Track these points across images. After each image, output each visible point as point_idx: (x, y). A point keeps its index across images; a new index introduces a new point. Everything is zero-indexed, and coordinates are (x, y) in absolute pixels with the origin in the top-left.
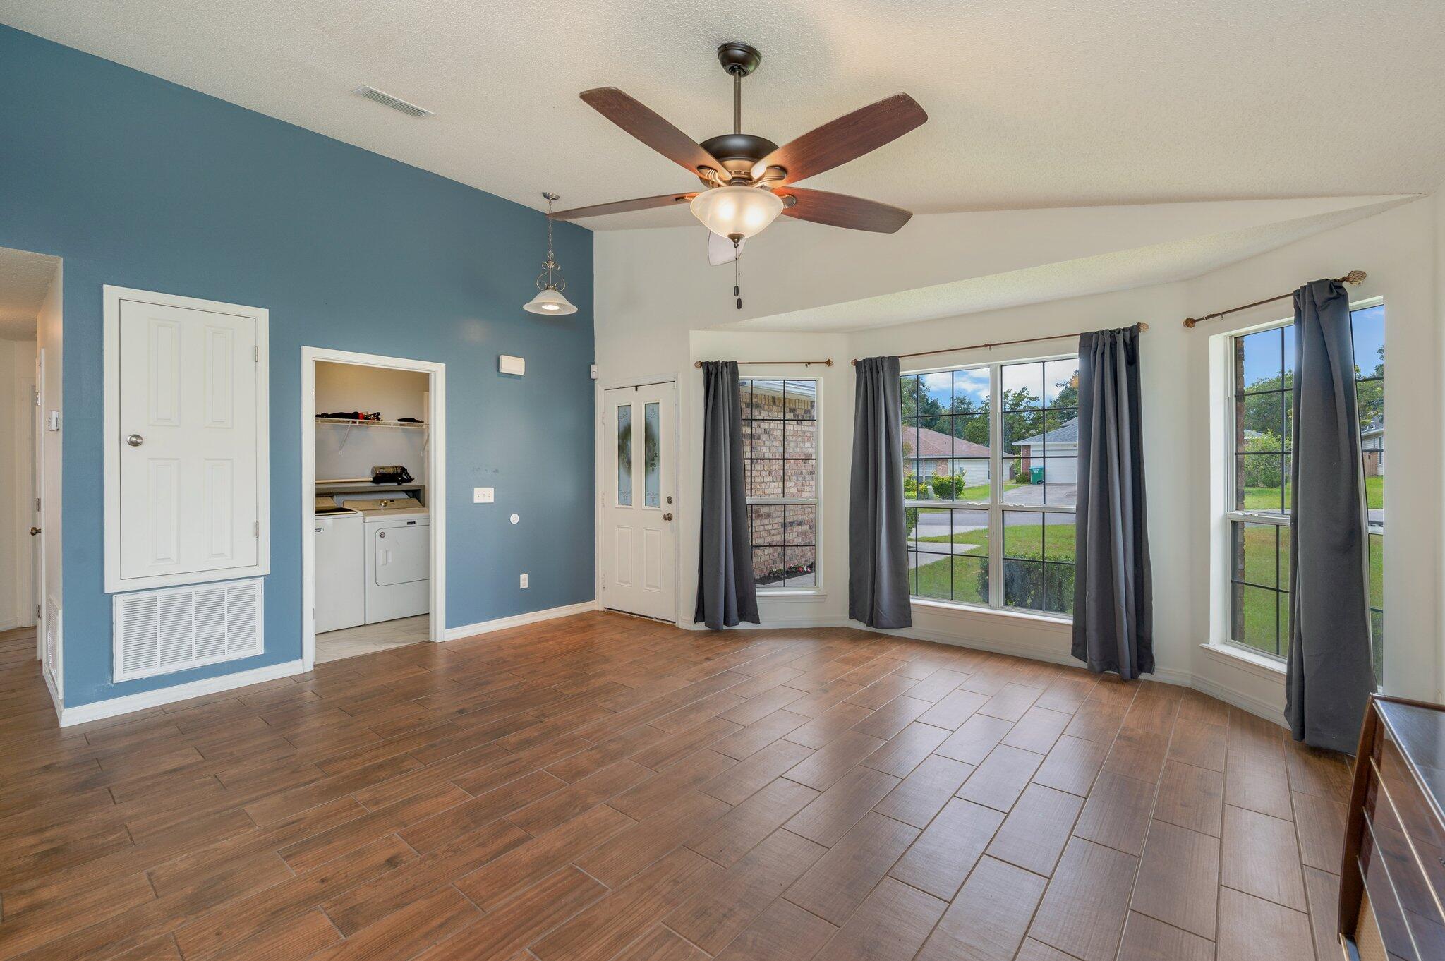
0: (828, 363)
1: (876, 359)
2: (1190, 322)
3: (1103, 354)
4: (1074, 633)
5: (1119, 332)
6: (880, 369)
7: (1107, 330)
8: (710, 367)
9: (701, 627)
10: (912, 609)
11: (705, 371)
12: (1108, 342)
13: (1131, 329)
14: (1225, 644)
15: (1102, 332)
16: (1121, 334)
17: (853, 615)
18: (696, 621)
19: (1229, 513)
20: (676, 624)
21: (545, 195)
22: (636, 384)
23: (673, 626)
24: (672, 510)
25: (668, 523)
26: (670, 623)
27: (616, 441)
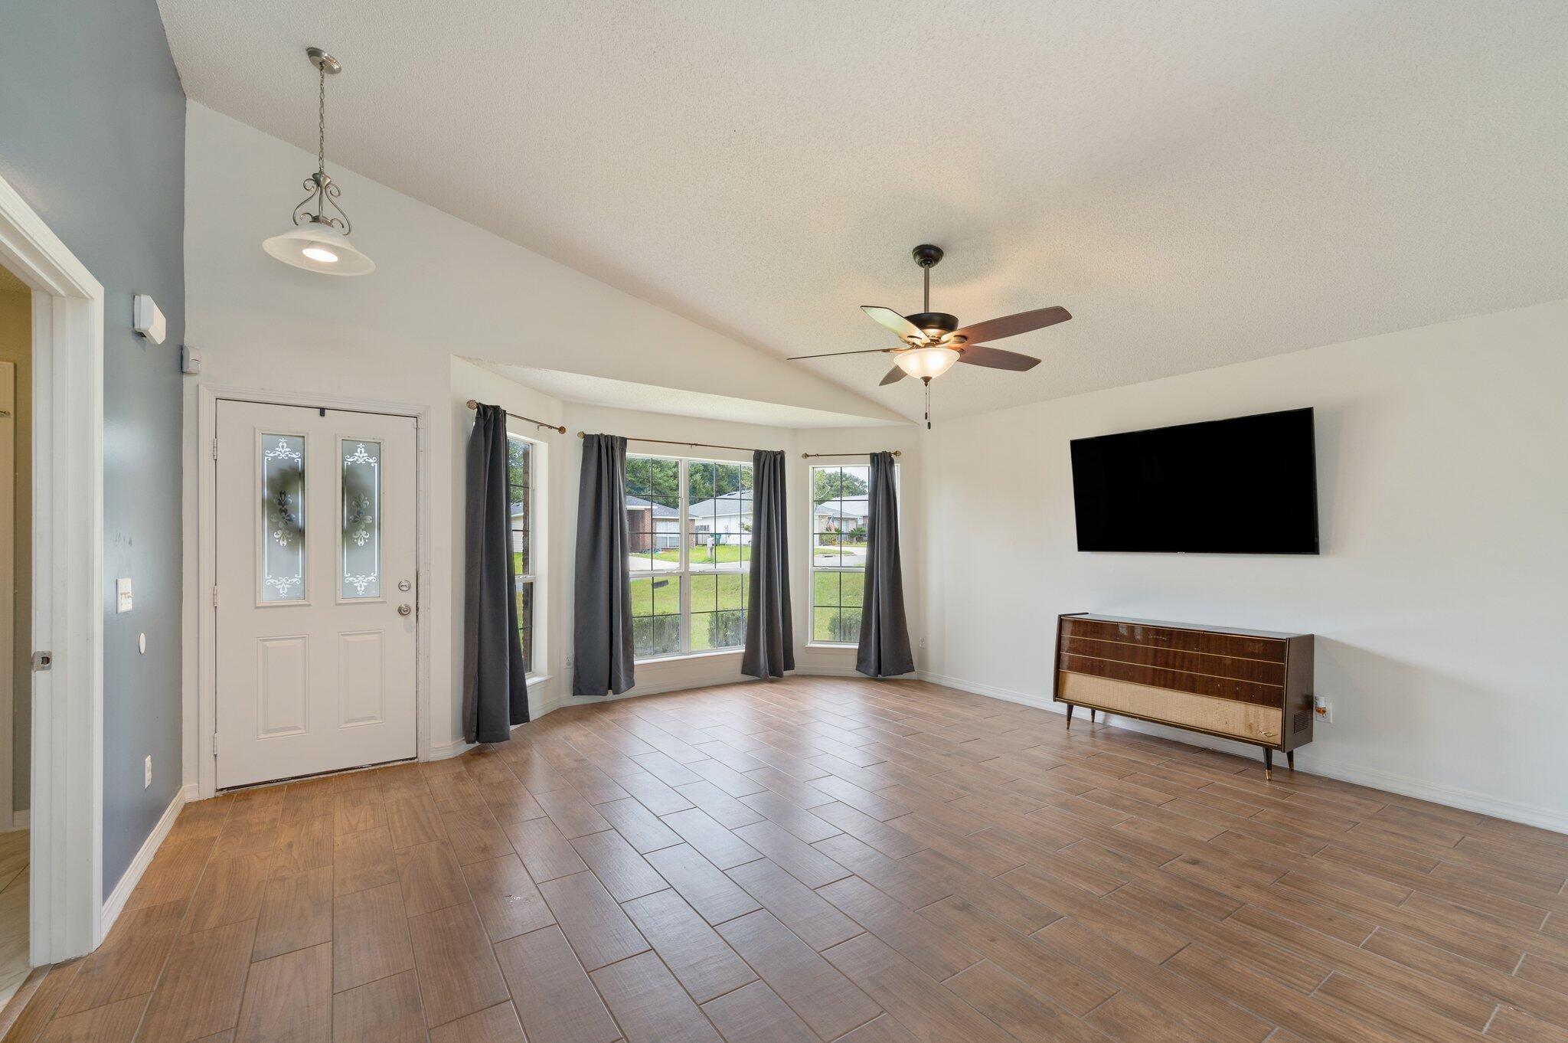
0: (562, 430)
2: (806, 456)
3: (769, 467)
7: (769, 451)
11: (480, 415)
12: (771, 458)
13: (779, 452)
16: (779, 455)
20: (419, 760)
21: (313, 53)
22: (322, 405)
23: (413, 764)
24: (409, 599)
25: (401, 619)
26: (405, 762)
27: (262, 492)
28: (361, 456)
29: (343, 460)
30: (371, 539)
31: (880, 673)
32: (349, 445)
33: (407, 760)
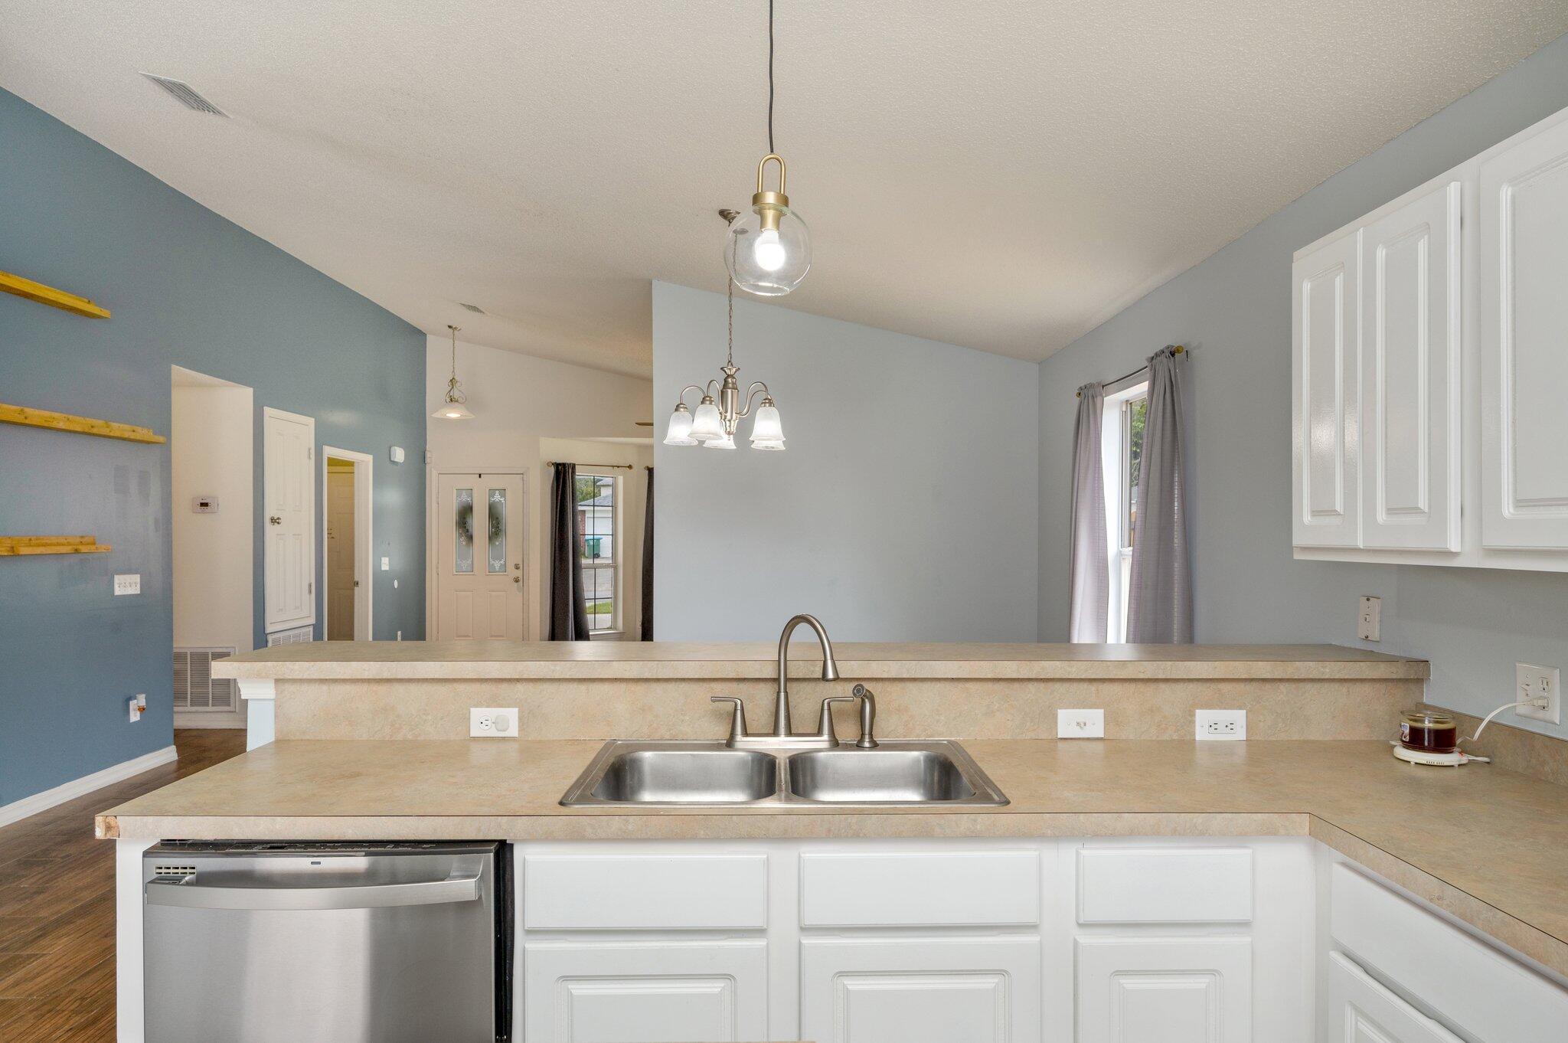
11: (556, 469)
21: (450, 327)
22: (480, 472)
24: (519, 573)
25: (516, 584)
27: (453, 517)
28: (497, 497)
29: (489, 500)
30: (502, 541)
32: (492, 492)
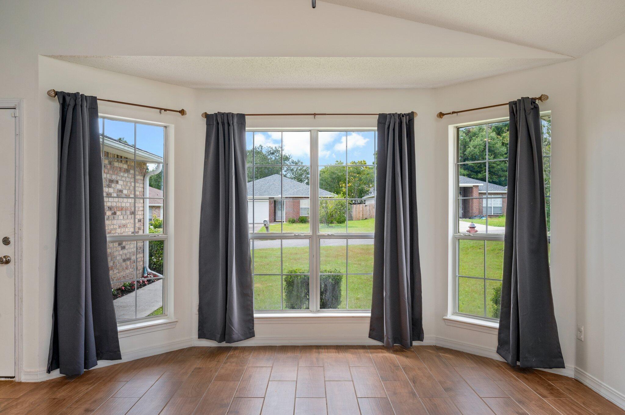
0: (182, 112)
1: (228, 114)
2: (441, 115)
3: (394, 130)
4: (371, 322)
5: (403, 116)
6: (231, 123)
7: (396, 113)
8: (68, 99)
9: (56, 374)
10: (255, 322)
11: (61, 102)
12: (397, 121)
13: (409, 114)
14: (453, 315)
15: (393, 114)
16: (405, 118)
17: (202, 335)
18: (49, 371)
19: (455, 234)
20: (16, 380)
23: (12, 382)
24: (9, 252)
26: (7, 379)
31: (518, 359)
33: (8, 377)
